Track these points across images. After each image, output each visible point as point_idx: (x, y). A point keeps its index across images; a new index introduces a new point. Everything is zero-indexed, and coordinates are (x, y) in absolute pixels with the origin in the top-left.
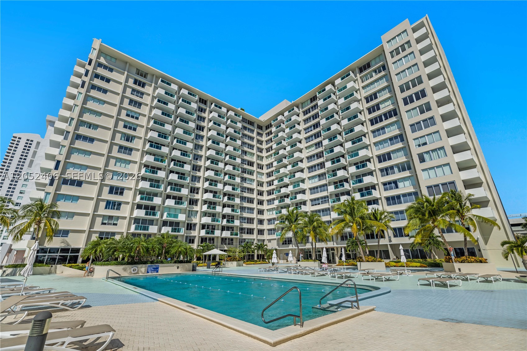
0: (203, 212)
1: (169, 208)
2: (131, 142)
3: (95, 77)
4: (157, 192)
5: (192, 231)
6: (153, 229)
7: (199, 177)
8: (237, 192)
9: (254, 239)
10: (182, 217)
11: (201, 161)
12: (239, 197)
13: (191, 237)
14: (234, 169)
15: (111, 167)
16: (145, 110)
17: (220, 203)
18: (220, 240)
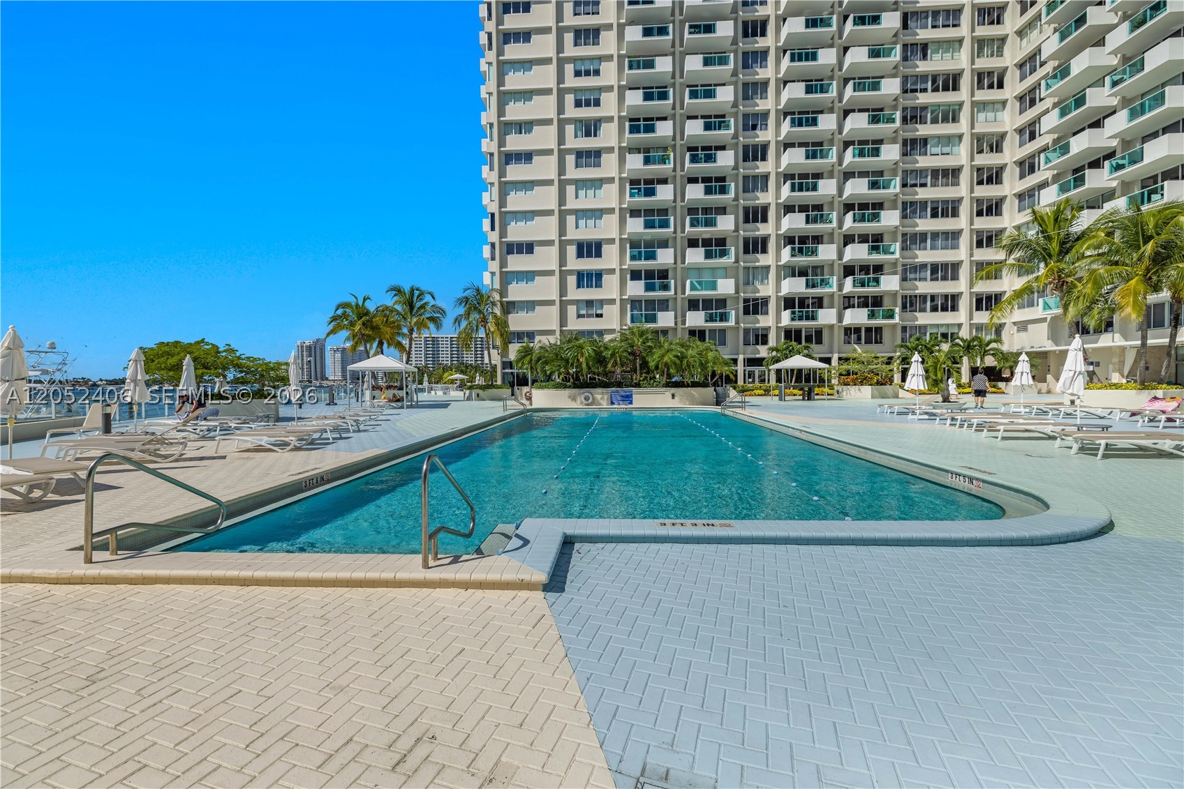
0: (784, 266)
1: (698, 270)
2: (595, 136)
3: (504, 14)
4: (665, 237)
5: (759, 317)
6: (665, 319)
7: (766, 177)
8: (891, 191)
9: (960, 326)
10: (726, 287)
11: (766, 129)
12: (900, 205)
13: (758, 329)
14: (875, 120)
15: (571, 204)
16: (608, 44)
17: (832, 234)
18: (839, 336)
